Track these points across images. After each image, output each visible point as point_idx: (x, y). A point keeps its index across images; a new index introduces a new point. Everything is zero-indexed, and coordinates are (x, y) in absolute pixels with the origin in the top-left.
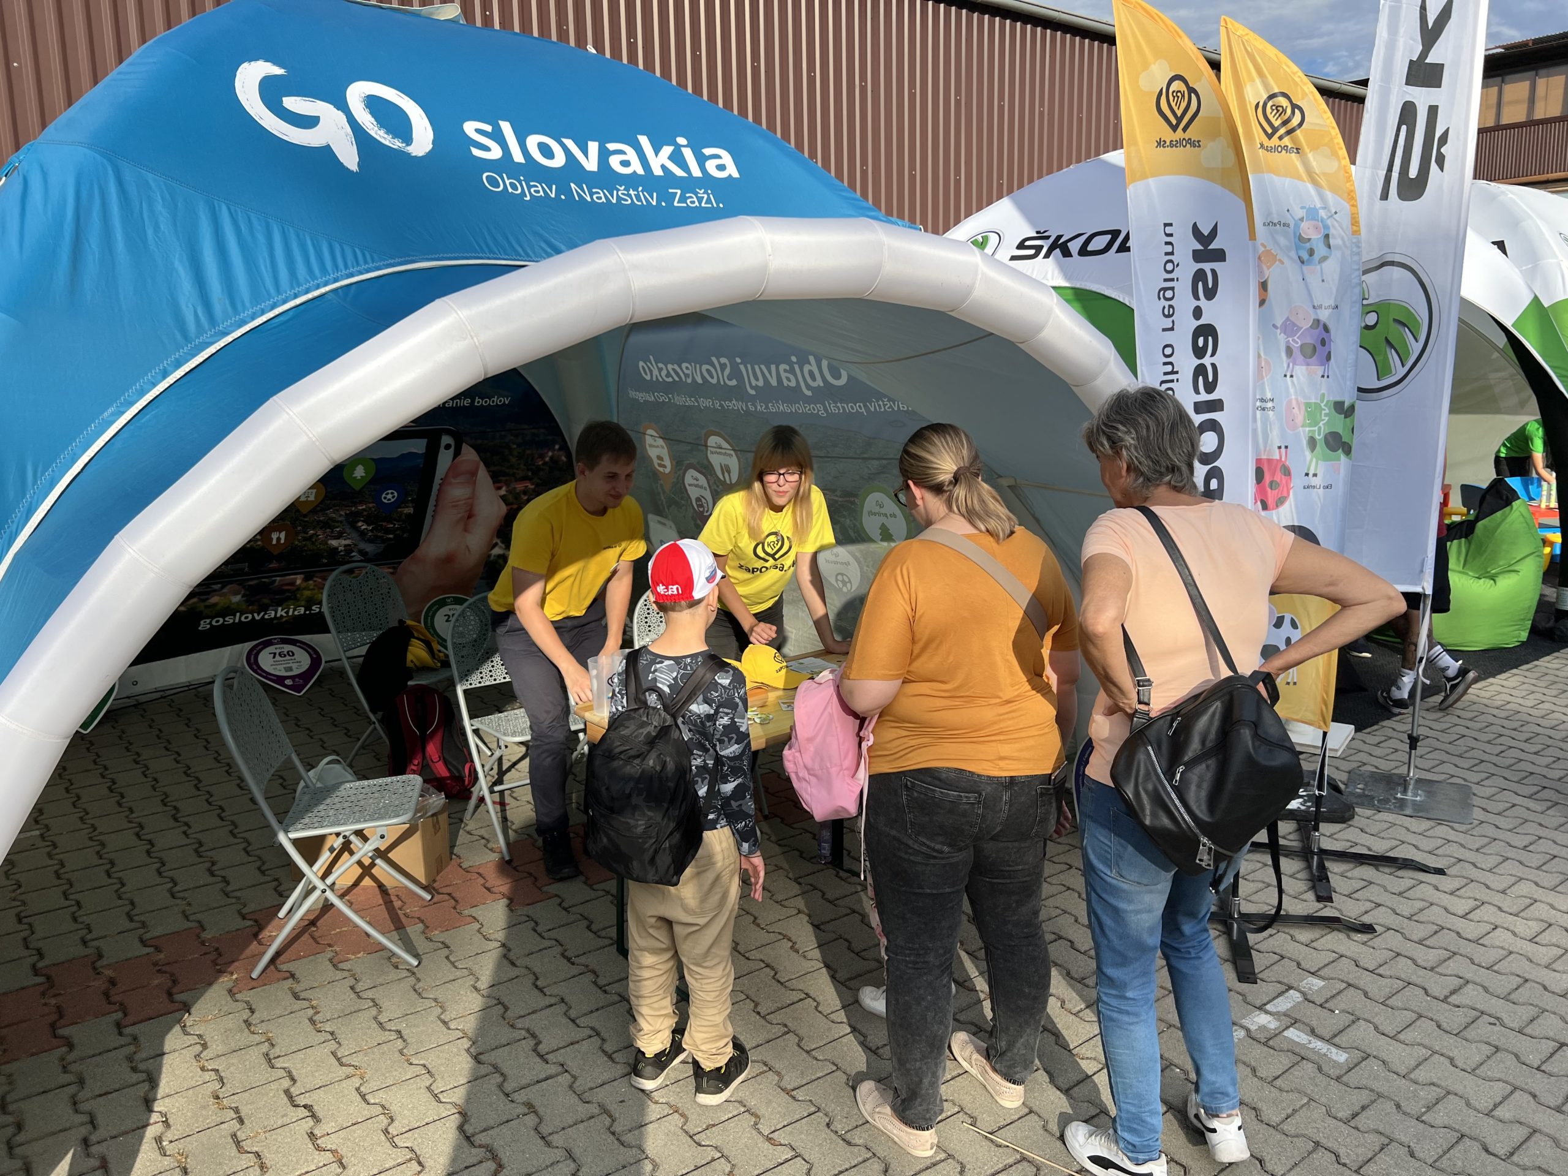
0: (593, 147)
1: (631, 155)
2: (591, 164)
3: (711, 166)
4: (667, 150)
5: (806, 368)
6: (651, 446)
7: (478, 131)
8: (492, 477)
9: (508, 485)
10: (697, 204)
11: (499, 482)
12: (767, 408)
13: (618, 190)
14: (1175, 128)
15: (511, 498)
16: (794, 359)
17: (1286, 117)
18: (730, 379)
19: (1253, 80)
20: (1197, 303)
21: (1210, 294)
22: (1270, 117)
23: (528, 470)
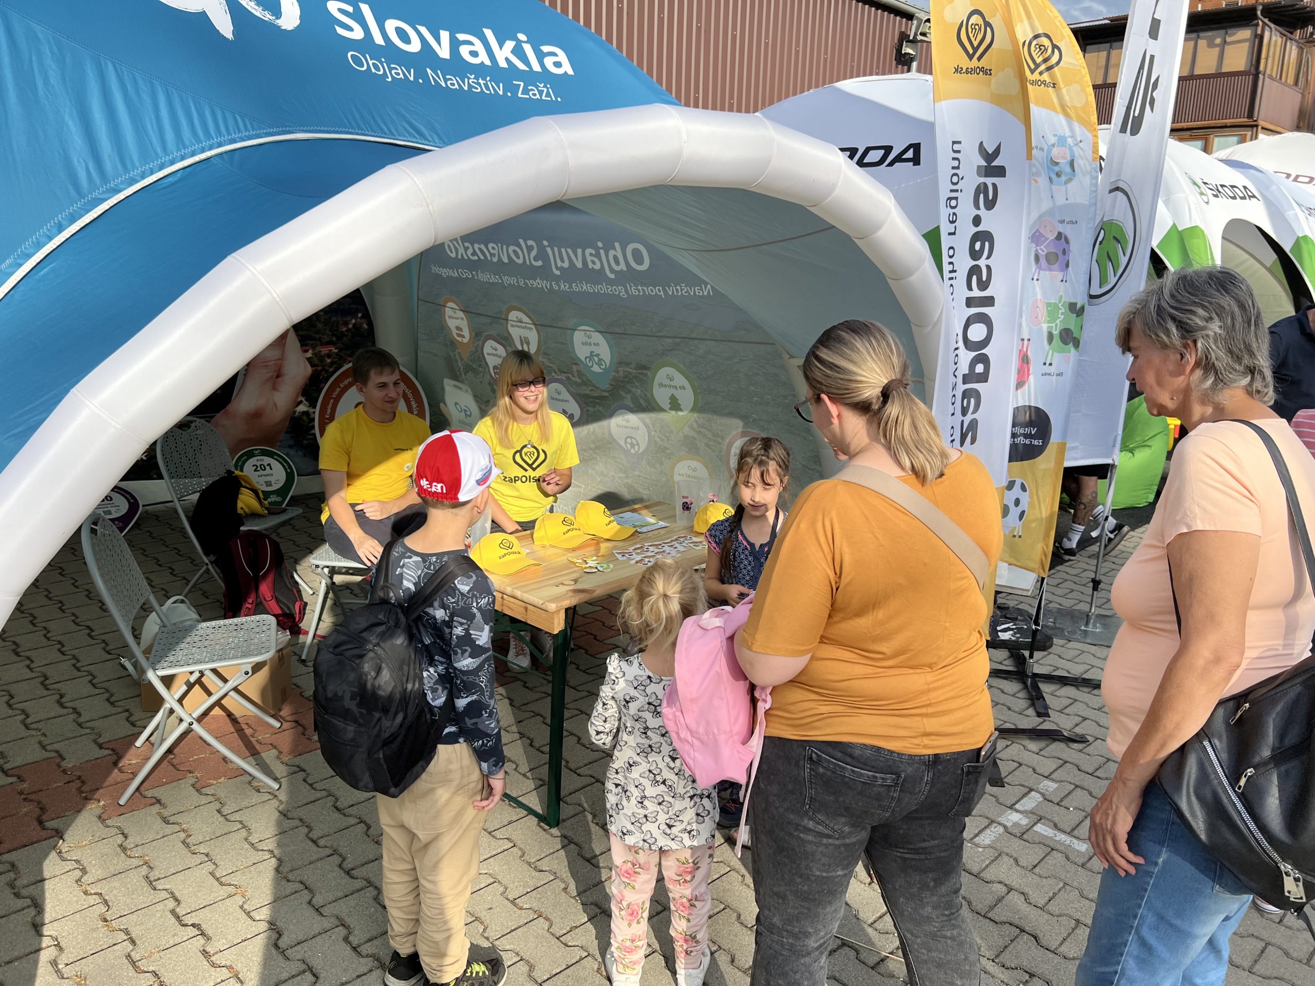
0: (445, 35)
1: (479, 46)
2: (444, 52)
3: (549, 62)
4: (510, 45)
5: (612, 253)
6: (450, 317)
7: (340, 10)
8: (300, 341)
9: (314, 348)
10: (538, 96)
11: (306, 345)
12: (571, 287)
13: (469, 79)
14: (971, 57)
15: (316, 361)
16: (600, 244)
17: (1047, 56)
18: (536, 259)
19: (1022, 21)
20: (978, 212)
21: (990, 205)
22: (1034, 54)
23: (333, 335)
